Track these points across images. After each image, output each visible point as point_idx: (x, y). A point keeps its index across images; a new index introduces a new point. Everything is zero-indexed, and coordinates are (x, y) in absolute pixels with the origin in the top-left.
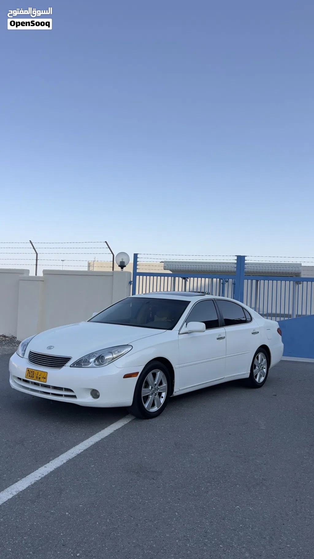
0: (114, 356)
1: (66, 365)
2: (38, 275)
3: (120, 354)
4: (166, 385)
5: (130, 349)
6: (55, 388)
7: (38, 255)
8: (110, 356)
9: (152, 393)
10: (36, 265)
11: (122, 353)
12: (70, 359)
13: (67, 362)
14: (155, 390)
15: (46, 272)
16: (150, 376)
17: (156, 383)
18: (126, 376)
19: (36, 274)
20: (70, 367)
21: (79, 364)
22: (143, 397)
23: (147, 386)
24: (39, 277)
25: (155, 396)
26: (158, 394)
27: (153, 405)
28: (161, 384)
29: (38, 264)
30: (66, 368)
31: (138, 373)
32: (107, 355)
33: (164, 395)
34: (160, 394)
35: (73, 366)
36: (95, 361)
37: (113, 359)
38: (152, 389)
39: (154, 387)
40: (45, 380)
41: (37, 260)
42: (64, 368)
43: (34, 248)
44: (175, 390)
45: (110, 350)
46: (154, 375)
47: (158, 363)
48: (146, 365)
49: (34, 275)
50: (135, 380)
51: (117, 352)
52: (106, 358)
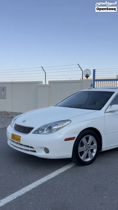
0: (59, 127)
1: (31, 132)
2: (46, 84)
3: (62, 126)
4: (96, 145)
5: (69, 122)
6: (25, 146)
7: (46, 73)
8: (56, 127)
9: (86, 150)
10: (45, 79)
11: (64, 125)
12: (33, 128)
13: (31, 130)
14: (88, 148)
15: (50, 82)
16: (84, 140)
17: (88, 143)
18: (66, 140)
19: (45, 83)
20: (33, 133)
21: (37, 132)
22: (80, 152)
23: (82, 145)
24: (47, 85)
25: (88, 151)
26: (91, 151)
27: (87, 157)
28: (92, 143)
29: (46, 78)
30: (31, 134)
31: (75, 137)
32: (54, 126)
33: (95, 150)
34: (92, 151)
35: (34, 133)
36: (47, 130)
37: (58, 129)
38: (86, 147)
39: (87, 146)
40: (20, 141)
41: (45, 76)
42: (30, 134)
43: (44, 70)
44: (103, 147)
45: (56, 123)
46: (87, 139)
47: (90, 131)
48: (80, 133)
49: (45, 84)
50: (73, 142)
51: (60, 124)
52: (53, 128)
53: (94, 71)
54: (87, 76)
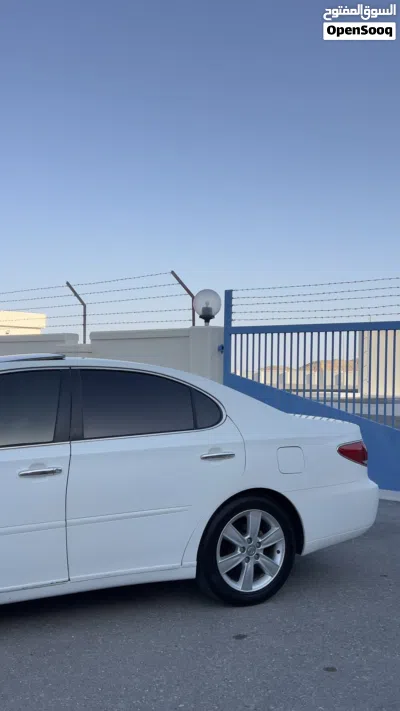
2: (87, 342)
10: (85, 325)
15: (96, 337)
41: (85, 316)
43: (76, 294)
49: (83, 343)
53: (229, 294)
54: (207, 316)
